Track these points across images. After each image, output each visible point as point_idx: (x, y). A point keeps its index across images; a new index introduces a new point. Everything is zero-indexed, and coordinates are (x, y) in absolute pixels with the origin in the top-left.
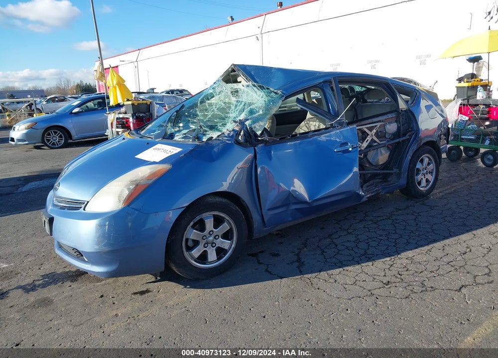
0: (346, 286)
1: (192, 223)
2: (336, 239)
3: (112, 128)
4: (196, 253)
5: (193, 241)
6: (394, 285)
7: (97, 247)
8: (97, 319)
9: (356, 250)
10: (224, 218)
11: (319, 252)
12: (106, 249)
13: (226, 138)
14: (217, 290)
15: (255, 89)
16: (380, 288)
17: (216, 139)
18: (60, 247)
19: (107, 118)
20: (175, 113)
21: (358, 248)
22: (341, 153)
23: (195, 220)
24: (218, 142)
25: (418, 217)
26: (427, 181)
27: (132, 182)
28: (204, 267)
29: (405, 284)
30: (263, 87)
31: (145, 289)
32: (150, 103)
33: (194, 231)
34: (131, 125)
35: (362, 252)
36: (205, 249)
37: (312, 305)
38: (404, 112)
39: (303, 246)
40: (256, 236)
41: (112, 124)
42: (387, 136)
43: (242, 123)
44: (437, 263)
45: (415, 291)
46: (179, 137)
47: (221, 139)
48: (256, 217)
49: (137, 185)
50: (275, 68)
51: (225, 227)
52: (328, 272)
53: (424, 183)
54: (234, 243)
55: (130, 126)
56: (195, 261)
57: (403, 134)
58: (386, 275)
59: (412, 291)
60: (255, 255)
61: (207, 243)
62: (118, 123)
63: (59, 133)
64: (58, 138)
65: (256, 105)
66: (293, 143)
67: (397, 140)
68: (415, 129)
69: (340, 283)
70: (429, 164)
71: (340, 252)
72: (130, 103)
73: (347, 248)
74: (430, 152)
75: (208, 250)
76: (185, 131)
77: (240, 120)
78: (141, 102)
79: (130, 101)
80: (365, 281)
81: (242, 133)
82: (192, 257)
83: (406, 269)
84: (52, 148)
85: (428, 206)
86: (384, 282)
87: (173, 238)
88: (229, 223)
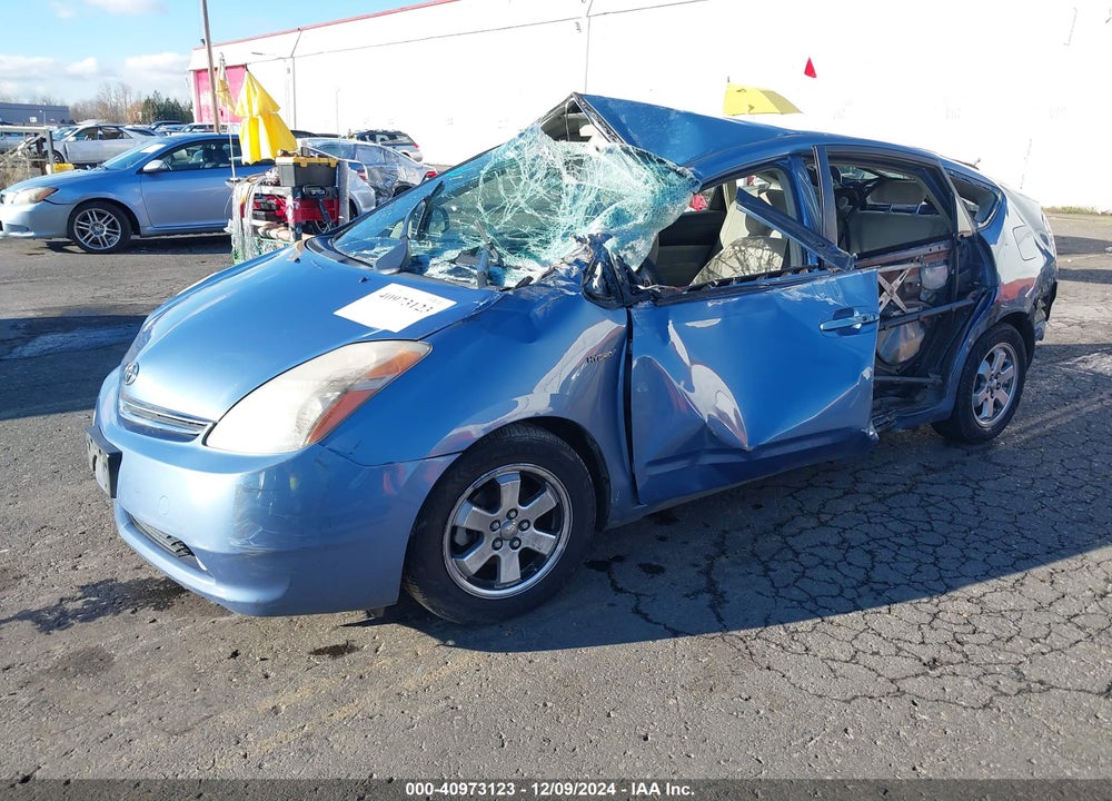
0: (835, 665)
1: (470, 490)
2: (793, 536)
3: (242, 216)
4: (473, 561)
5: (469, 531)
6: (949, 669)
7: (236, 543)
8: (227, 717)
9: (846, 571)
10: (544, 479)
11: (759, 569)
12: (258, 549)
13: (564, 283)
14: (522, 657)
15: (628, 158)
16: (917, 676)
17: (539, 285)
18: (132, 523)
19: (231, 191)
20: (423, 204)
21: (850, 564)
22: (834, 334)
23: (479, 483)
24: (545, 291)
25: (977, 492)
26: (997, 405)
27: (332, 383)
28: (487, 596)
29: (974, 668)
30: (649, 156)
31: (341, 642)
32: (337, 164)
33: (474, 508)
34: (290, 214)
35: (861, 575)
36: (496, 552)
37: (758, 712)
38: (965, 242)
39: (717, 550)
40: (613, 523)
41: (242, 207)
42: (922, 296)
43: (596, 243)
44: (1043, 618)
45: (1004, 690)
46: (440, 268)
47: (551, 283)
48: (617, 479)
49: (346, 392)
50: (678, 112)
51: (545, 502)
52: (787, 625)
53: (988, 410)
54: (563, 539)
55: (285, 217)
56: (469, 580)
57: (959, 293)
58: (927, 641)
59: (995, 688)
60: (603, 566)
61: (500, 539)
62: (258, 207)
63: (110, 218)
64: (106, 229)
65: (631, 201)
66: (721, 302)
67: (946, 308)
68: (989, 284)
69: (820, 655)
70: (1005, 365)
71: (808, 573)
72: (290, 160)
73: (823, 562)
74: (1011, 340)
75: (501, 555)
76: (452, 254)
77: (591, 236)
78: (316, 159)
79: (290, 155)
80: (878, 653)
81: (599, 271)
82: (463, 571)
83: (971, 628)
84: (90, 251)
85: (999, 465)
86: (925, 659)
87: (425, 523)
88: (557, 494)
